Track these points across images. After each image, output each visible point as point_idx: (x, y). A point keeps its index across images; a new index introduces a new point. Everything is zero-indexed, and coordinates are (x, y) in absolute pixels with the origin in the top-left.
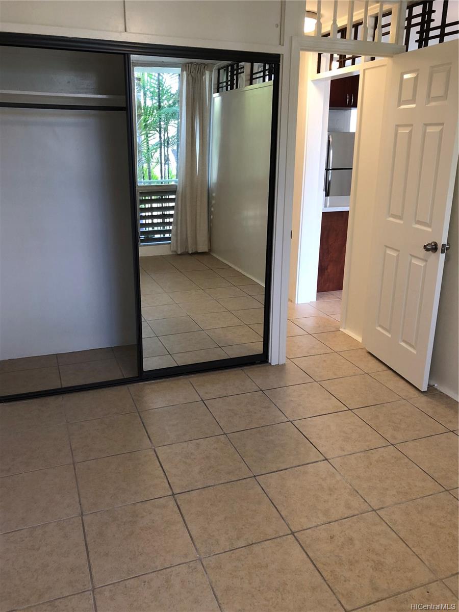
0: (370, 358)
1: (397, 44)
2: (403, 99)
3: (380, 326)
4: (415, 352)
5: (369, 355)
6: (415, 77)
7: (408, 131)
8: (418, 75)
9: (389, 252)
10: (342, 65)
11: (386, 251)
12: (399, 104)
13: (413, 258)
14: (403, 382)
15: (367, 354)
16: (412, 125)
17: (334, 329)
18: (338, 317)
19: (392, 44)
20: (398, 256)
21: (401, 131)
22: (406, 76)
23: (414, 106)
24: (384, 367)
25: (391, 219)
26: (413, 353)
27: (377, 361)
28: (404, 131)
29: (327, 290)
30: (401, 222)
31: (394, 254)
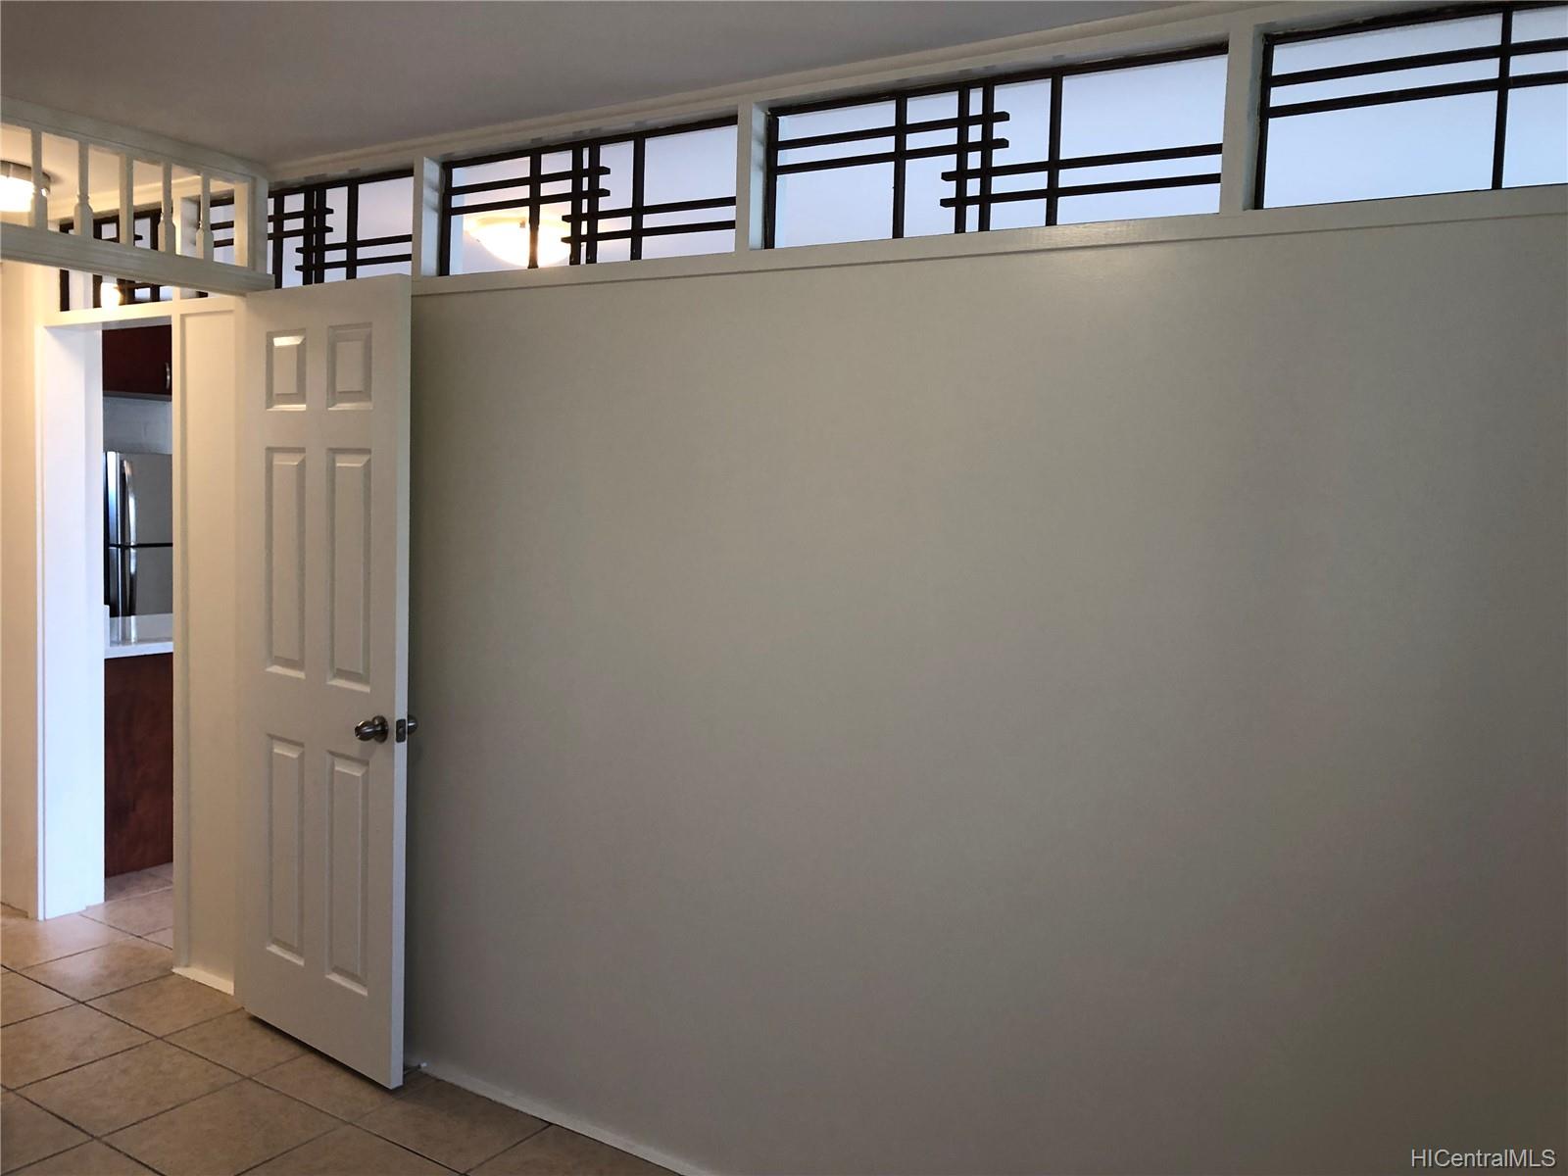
0: (258, 1032)
1: (254, 269)
2: (276, 390)
3: (276, 942)
4: (364, 992)
5: (255, 1025)
6: (298, 346)
7: (296, 463)
8: (305, 339)
9: (279, 749)
10: (129, 298)
11: (272, 748)
12: (270, 403)
13: (337, 761)
14: (345, 1077)
15: (248, 1024)
16: (302, 450)
17: (157, 973)
18: (166, 938)
19: (243, 268)
20: (302, 757)
21: (279, 460)
22: (280, 342)
23: (302, 407)
24: (293, 1049)
25: (277, 669)
26: (361, 995)
27: (276, 1037)
28: (286, 462)
29: (139, 867)
30: (301, 675)
31: (292, 754)
